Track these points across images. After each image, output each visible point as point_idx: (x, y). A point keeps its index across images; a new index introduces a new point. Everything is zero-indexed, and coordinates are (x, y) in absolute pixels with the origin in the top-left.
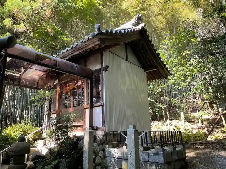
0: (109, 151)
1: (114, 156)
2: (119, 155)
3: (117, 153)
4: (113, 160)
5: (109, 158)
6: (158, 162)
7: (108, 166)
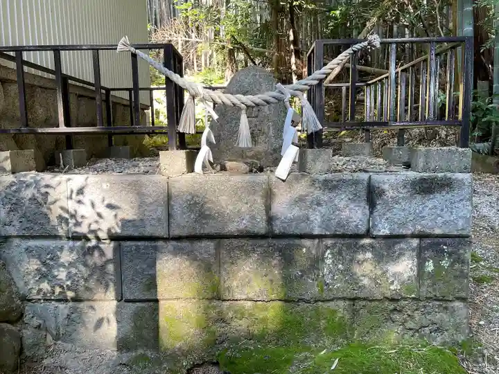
0: (28, 193)
1: (83, 229)
2: (129, 213)
3: (110, 206)
4: (66, 257)
5: (32, 243)
6: (438, 231)
7: (25, 299)
